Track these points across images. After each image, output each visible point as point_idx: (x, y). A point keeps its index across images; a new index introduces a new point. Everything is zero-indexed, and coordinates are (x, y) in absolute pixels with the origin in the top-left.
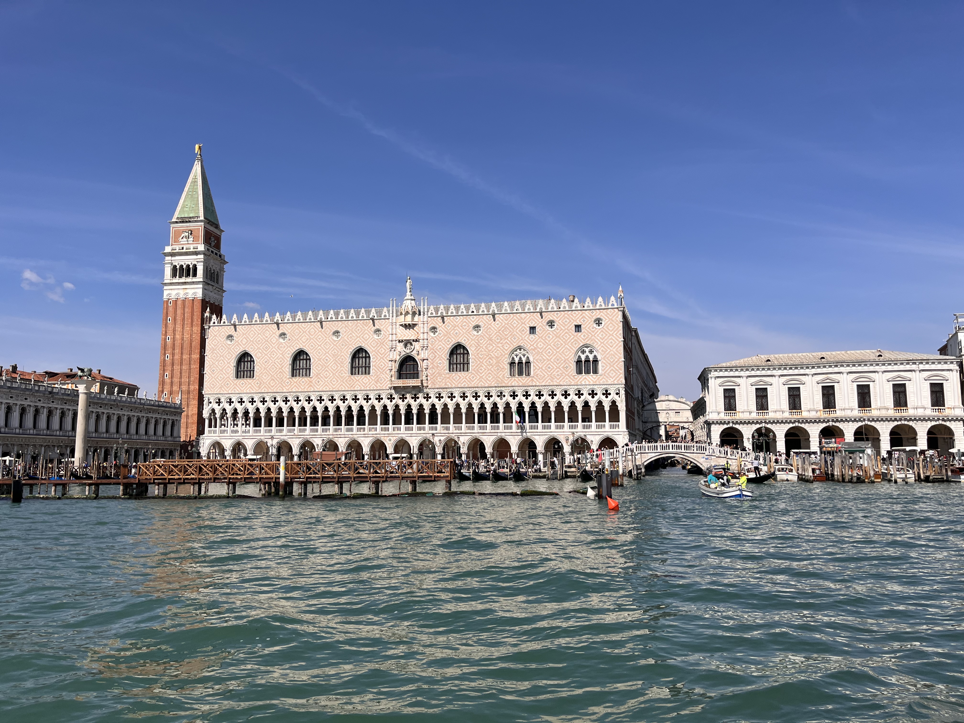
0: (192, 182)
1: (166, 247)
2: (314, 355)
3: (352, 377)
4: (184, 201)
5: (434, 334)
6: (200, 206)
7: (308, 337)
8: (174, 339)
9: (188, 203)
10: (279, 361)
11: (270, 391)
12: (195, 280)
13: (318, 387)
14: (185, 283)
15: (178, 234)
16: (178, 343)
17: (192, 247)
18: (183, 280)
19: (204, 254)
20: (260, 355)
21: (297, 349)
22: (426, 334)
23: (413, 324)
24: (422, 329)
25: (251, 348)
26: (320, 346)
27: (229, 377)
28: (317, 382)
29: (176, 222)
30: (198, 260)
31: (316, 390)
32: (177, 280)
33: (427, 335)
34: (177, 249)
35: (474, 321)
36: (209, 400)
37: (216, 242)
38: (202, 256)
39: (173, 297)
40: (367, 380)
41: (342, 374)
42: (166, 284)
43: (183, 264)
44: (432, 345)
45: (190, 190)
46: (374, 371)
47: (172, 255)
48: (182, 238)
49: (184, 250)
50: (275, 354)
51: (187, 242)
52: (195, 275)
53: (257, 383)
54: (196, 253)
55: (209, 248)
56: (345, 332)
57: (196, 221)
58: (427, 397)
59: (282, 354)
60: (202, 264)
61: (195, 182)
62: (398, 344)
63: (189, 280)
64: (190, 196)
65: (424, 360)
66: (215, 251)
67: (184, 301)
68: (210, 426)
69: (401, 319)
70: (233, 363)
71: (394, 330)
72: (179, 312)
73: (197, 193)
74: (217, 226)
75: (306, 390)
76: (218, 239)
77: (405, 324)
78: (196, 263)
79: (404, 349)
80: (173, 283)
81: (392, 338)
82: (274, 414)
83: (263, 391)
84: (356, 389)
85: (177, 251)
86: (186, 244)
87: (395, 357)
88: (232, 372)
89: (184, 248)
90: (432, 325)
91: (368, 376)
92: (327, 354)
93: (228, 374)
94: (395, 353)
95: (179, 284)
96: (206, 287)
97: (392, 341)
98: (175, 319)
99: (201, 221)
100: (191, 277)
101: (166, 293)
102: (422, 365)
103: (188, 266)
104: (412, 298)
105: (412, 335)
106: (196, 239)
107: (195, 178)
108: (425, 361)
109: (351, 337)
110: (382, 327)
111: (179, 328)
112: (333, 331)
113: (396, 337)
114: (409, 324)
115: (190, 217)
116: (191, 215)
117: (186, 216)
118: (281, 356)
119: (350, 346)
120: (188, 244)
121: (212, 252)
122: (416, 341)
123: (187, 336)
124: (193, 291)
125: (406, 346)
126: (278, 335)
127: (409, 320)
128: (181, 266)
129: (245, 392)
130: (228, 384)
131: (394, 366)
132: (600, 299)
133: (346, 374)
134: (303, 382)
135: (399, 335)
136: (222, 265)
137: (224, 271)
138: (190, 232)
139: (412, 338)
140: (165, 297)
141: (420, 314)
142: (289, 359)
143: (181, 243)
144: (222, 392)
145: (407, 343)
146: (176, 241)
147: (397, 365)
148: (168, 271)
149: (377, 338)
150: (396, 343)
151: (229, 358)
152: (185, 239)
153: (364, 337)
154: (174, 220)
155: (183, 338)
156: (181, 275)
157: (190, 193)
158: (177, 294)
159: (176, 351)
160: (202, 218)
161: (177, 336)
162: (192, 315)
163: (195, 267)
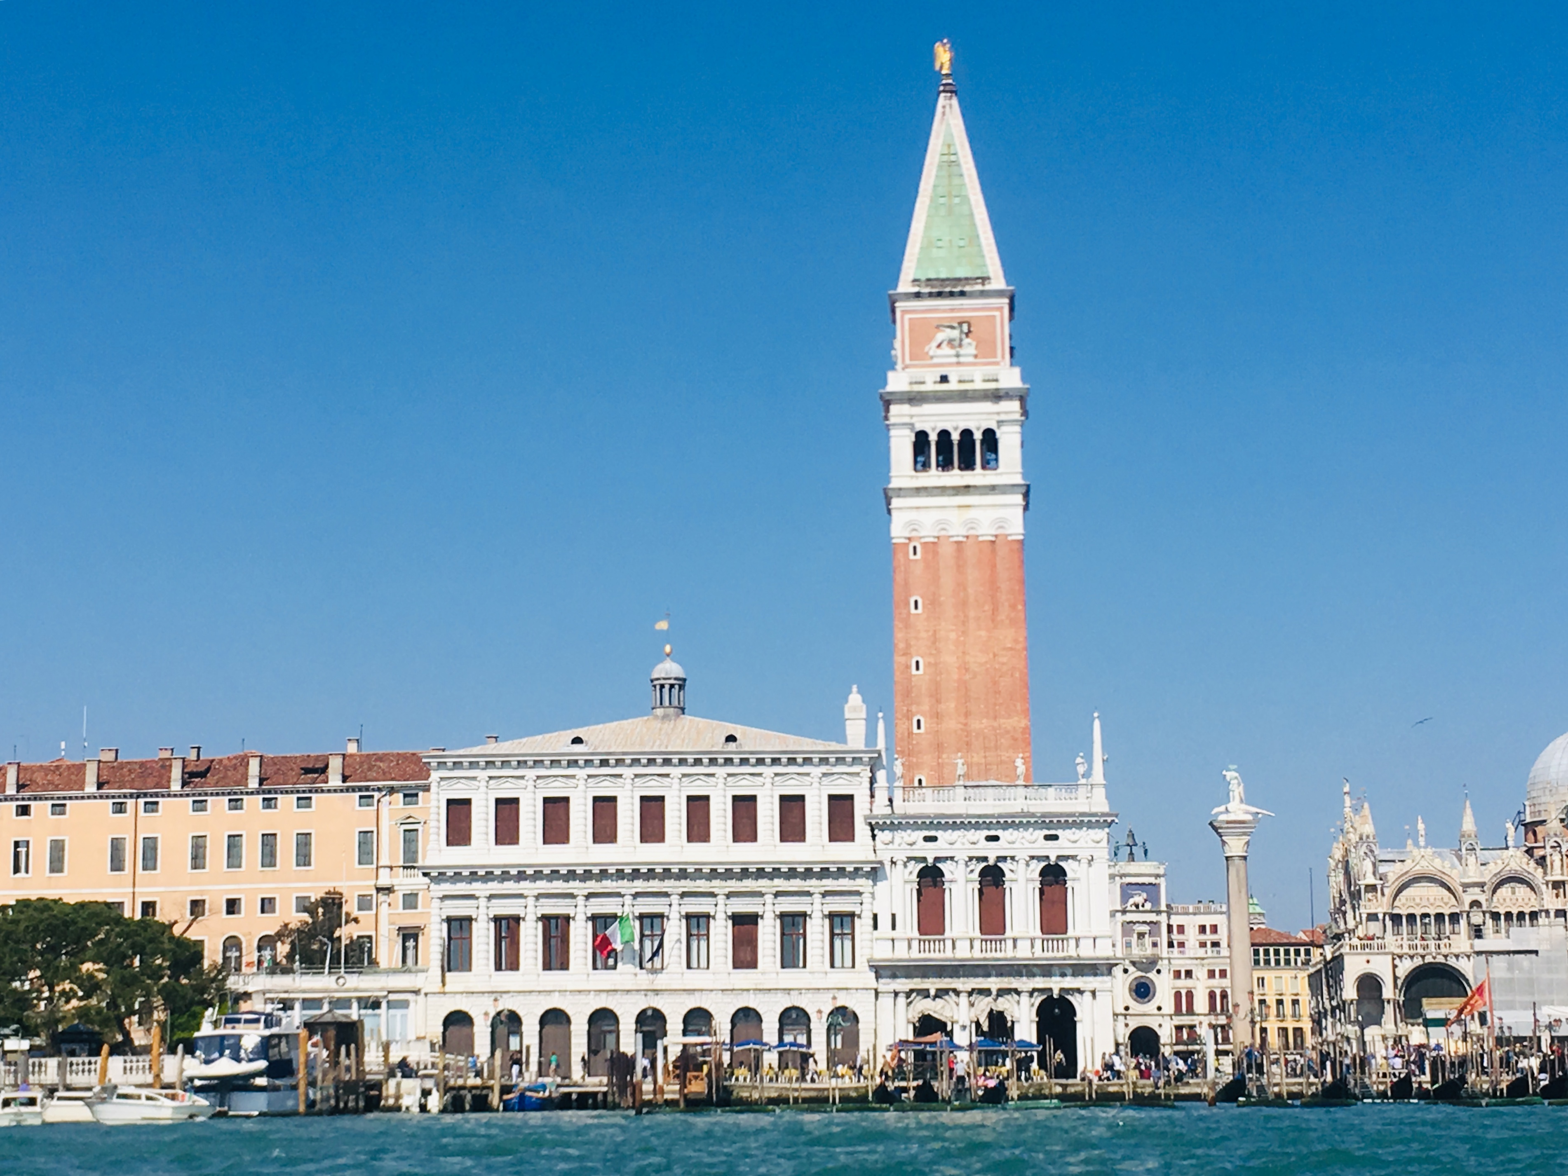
0: (940, 167)
1: (891, 375)
4: (928, 227)
6: (983, 241)
8: (936, 667)
9: (940, 231)
12: (992, 479)
14: (967, 487)
15: (922, 332)
16: (951, 679)
17: (977, 373)
18: (955, 479)
19: (1020, 397)
30: (1003, 417)
34: (927, 381)
38: (1015, 405)
39: (928, 532)
43: (948, 427)
45: (941, 191)
47: (914, 399)
48: (939, 346)
49: (953, 385)
51: (954, 360)
52: (992, 464)
54: (997, 396)
57: (983, 294)
60: (1017, 429)
61: (951, 164)
63: (973, 479)
64: (943, 212)
67: (963, 544)
72: (948, 580)
73: (966, 199)
78: (993, 425)
80: (924, 488)
85: (928, 386)
86: (954, 365)
89: (951, 380)
95: (943, 490)
98: (933, 606)
99: (999, 293)
100: (979, 470)
101: (898, 520)
103: (967, 434)
106: (985, 351)
107: (949, 150)
111: (948, 634)
115: (959, 280)
116: (960, 273)
117: (945, 275)
120: (959, 364)
128: (944, 435)
138: (965, 328)
140: (897, 532)
143: (935, 361)
146: (918, 355)
148: (900, 447)
152: (946, 350)
154: (904, 286)
155: (965, 668)
156: (945, 464)
157: (942, 200)
158: (939, 522)
159: (950, 706)
160: (998, 282)
161: (949, 657)
162: (993, 582)
163: (991, 438)
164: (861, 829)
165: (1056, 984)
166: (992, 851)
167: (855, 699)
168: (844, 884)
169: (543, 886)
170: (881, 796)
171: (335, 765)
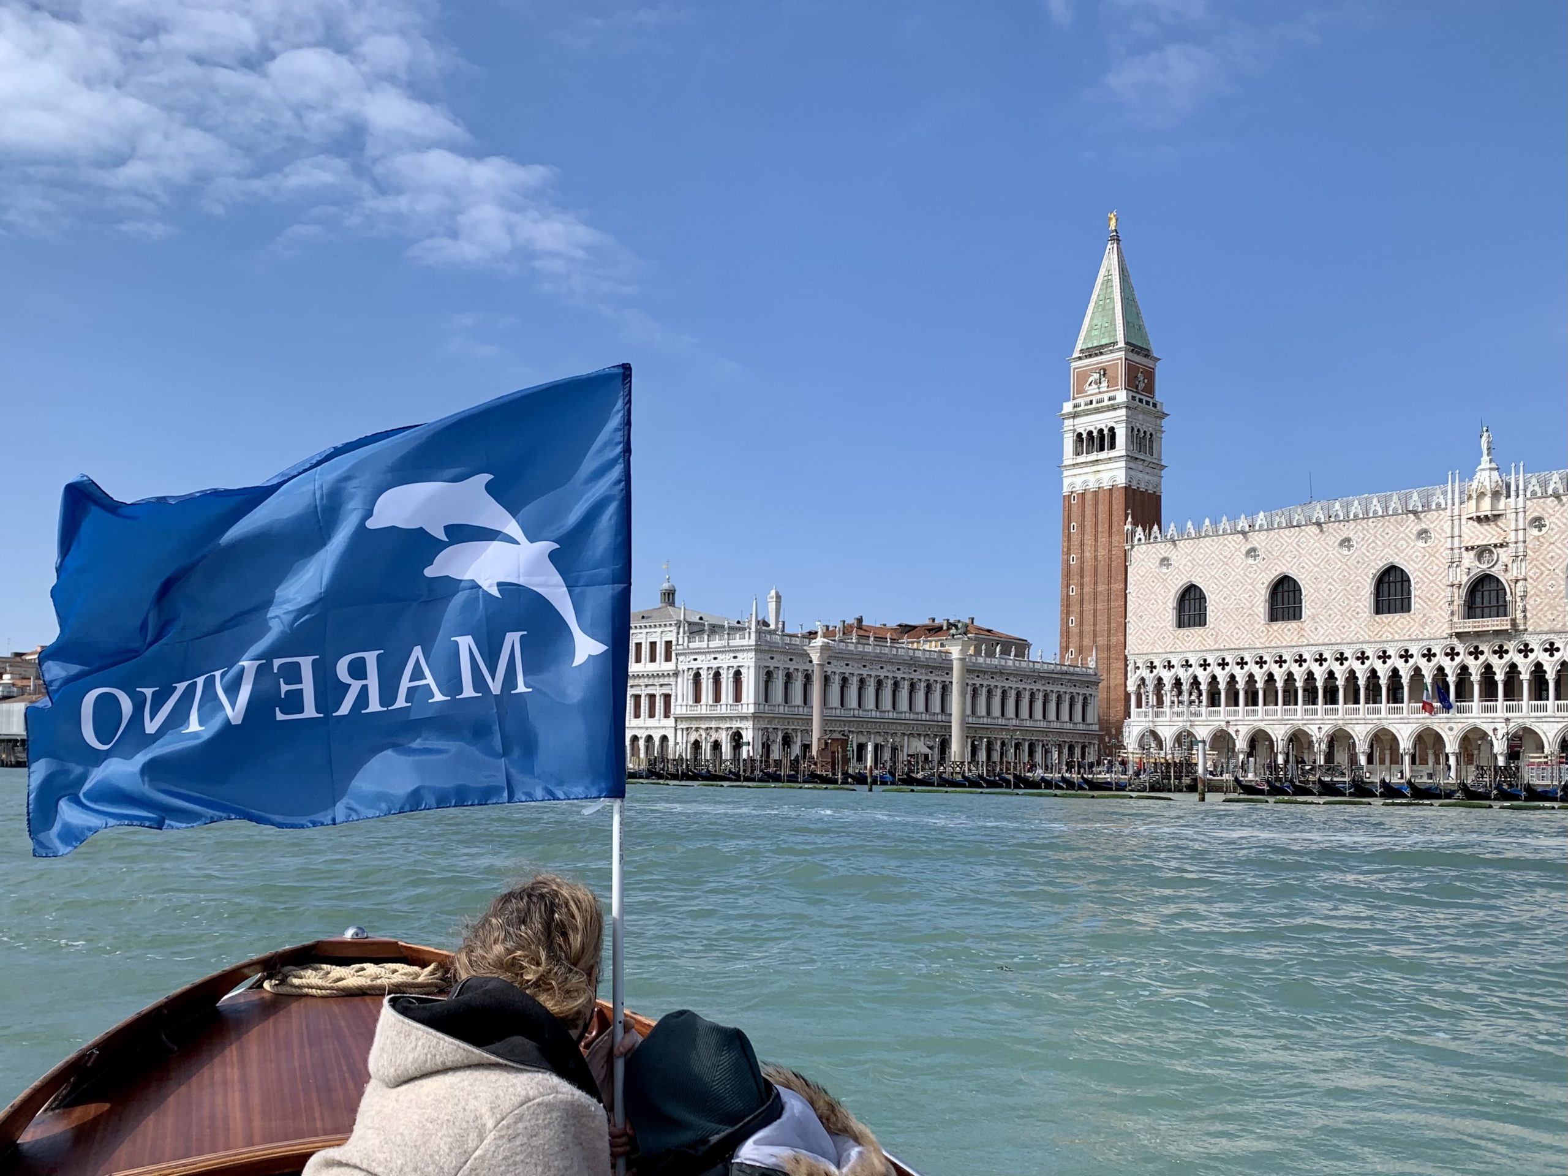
0: (1103, 283)
1: (1065, 404)
2: (1307, 583)
3: (1377, 617)
4: (1091, 319)
5: (1540, 530)
6: (1117, 322)
7: (1295, 552)
8: (1082, 559)
9: (1098, 319)
10: (1247, 596)
11: (1233, 646)
12: (1113, 454)
13: (1316, 638)
14: (1097, 462)
15: (1083, 377)
16: (1089, 565)
17: (1106, 396)
18: (1093, 457)
19: (1127, 407)
20: (1215, 587)
21: (1277, 573)
22: (1521, 533)
23: (1495, 516)
24: (1513, 522)
25: (1201, 577)
26: (1318, 566)
27: (1165, 627)
28: (1313, 629)
29: (1080, 358)
30: (1117, 419)
31: (1312, 642)
32: (1082, 459)
33: (1525, 534)
34: (1083, 404)
36: (1135, 663)
37: (1146, 381)
38: (1123, 412)
39: (1079, 486)
40: (1406, 623)
41: (1358, 613)
42: (1067, 467)
43: (1092, 428)
44: (1534, 553)
45: (1101, 297)
46: (1417, 606)
47: (1075, 416)
48: (1090, 385)
49: (1094, 405)
50: (1240, 585)
51: (1097, 391)
52: (1112, 446)
53: (1212, 635)
54: (1114, 408)
55: (1134, 394)
56: (1363, 539)
57: (1111, 352)
58: (1525, 651)
59: (1251, 584)
60: (1124, 425)
61: (1108, 282)
62: (1465, 554)
63: (1103, 455)
64: (1100, 308)
65: (1517, 581)
66: (1145, 399)
67: (1096, 493)
68: (1139, 705)
69: (1471, 508)
70: (1171, 603)
71: (1456, 530)
72: (1089, 512)
73: (1112, 299)
74: (1147, 354)
75: (1293, 644)
76: (1150, 375)
77: (1478, 517)
78: (1114, 425)
79: (1477, 563)
80: (1077, 464)
81: (1453, 544)
82: (1241, 685)
83: (1222, 647)
84: (1384, 638)
85: (1082, 407)
86: (1096, 394)
87: (1459, 579)
88: (1171, 617)
89: (1094, 402)
90: (1536, 514)
91: (1405, 615)
92: (1330, 580)
93: (1164, 620)
94: (1458, 569)
95: (1087, 464)
96: (1132, 465)
97: (1452, 549)
98: (1082, 526)
99: (1120, 349)
100: (1106, 451)
101: (1066, 482)
102: (1514, 593)
103: (1101, 431)
104: (1494, 465)
105: (1493, 535)
106: (1112, 383)
107: (1108, 274)
108: (1520, 584)
109: (1373, 548)
110: (1432, 526)
111: (1089, 541)
112: (1341, 539)
113: (1461, 542)
114: (1486, 517)
115: (1102, 346)
116: (1103, 342)
117: (1095, 345)
118: (1250, 587)
119: (1373, 564)
120: (1100, 393)
121: (1141, 400)
122: (1502, 546)
123: (1102, 553)
124: (1111, 474)
125: (1479, 557)
126: (1244, 552)
127: (1486, 507)
128: (1090, 433)
129: (1192, 649)
130: (1164, 638)
131: (1456, 596)
133: (1365, 613)
134: (1289, 630)
135: (1465, 537)
136: (1158, 421)
137: (1163, 432)
138: (1102, 372)
139: (1493, 541)
140: (1066, 489)
141: (1508, 496)
142: (1263, 592)
143: (1089, 393)
144: (1155, 651)
145: (1482, 552)
146: (1080, 391)
147: (1463, 592)
148: (1069, 444)
149: (1424, 545)
150: (1460, 553)
151: (1164, 595)
152: (1094, 386)
153: (1398, 546)
154: (1076, 355)
155: (1096, 557)
157: (1101, 303)
158: (1085, 482)
159: (1087, 579)
160: (1122, 344)
161: (1087, 554)
162: (1111, 515)
163: (1112, 430)
164: (674, 655)
165: (737, 725)
166: (716, 665)
168: (669, 680)
170: (680, 642)
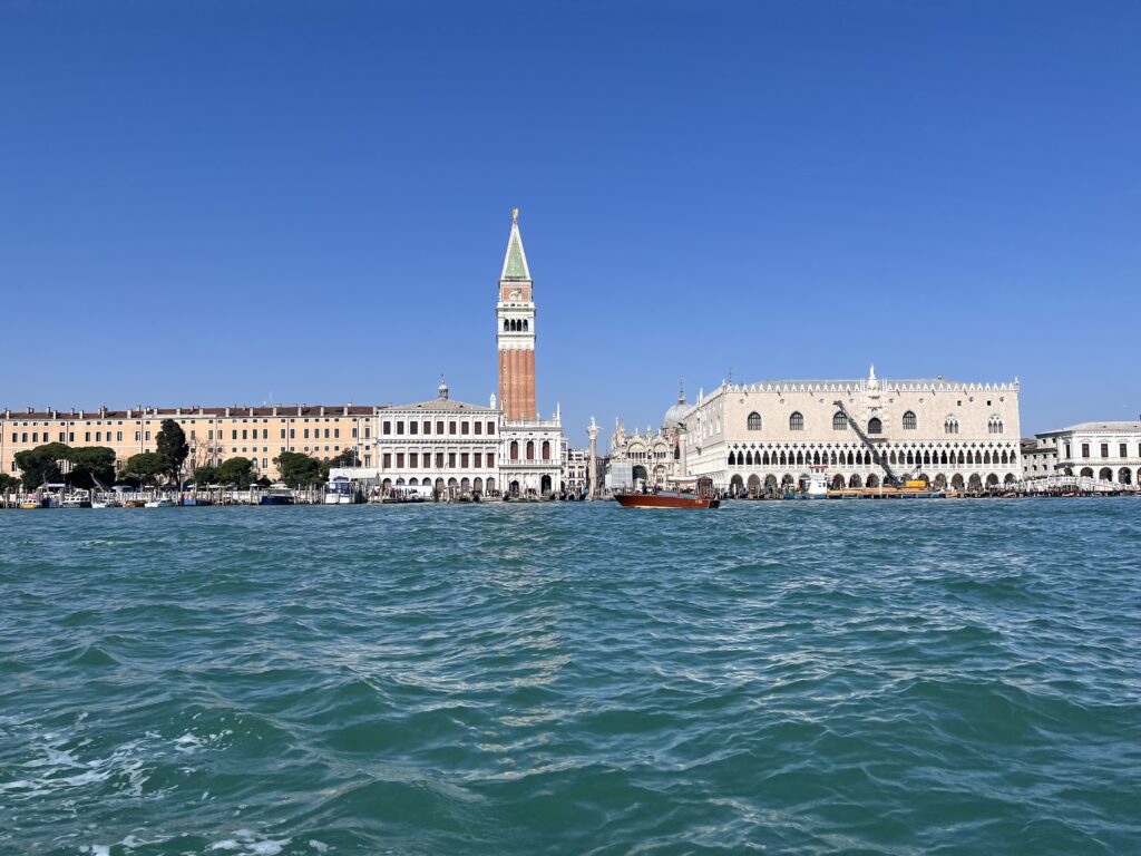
0: (513, 244)
1: (498, 303)
2: (805, 415)
3: (835, 431)
4: (509, 261)
5: (893, 404)
6: (525, 266)
7: (802, 403)
8: (511, 385)
9: (513, 263)
10: (781, 419)
11: (774, 439)
12: (526, 333)
13: (810, 438)
14: (519, 336)
15: (507, 292)
16: (514, 388)
17: (523, 304)
18: (516, 333)
19: (533, 311)
20: (766, 414)
21: (793, 410)
23: (878, 397)
24: (884, 400)
25: (759, 409)
27: (743, 429)
28: (808, 433)
29: (505, 281)
30: (529, 316)
32: (510, 333)
33: (887, 404)
34: (509, 305)
35: (919, 396)
38: (532, 313)
39: (508, 347)
41: (828, 429)
42: (501, 336)
43: (515, 318)
44: (891, 411)
45: (513, 251)
47: (506, 310)
48: (512, 295)
49: (516, 307)
50: (777, 414)
51: (517, 299)
52: (526, 329)
54: (527, 310)
57: (523, 281)
58: (888, 446)
59: (782, 414)
60: (532, 319)
61: (515, 244)
62: (867, 409)
63: (521, 333)
64: (513, 257)
67: (518, 352)
69: (869, 393)
70: (745, 419)
71: (864, 400)
72: (514, 361)
73: (519, 253)
75: (801, 440)
77: (872, 396)
78: (527, 319)
79: (872, 413)
80: (507, 335)
83: (769, 439)
84: (837, 439)
86: (516, 301)
87: (867, 418)
88: (745, 425)
89: (515, 305)
90: (891, 397)
92: (816, 415)
93: (742, 427)
94: (867, 415)
95: (512, 336)
97: (863, 407)
98: (510, 368)
99: (528, 281)
100: (522, 331)
101: (500, 344)
102: (884, 425)
103: (519, 321)
104: (876, 378)
105: (877, 404)
106: (525, 297)
107: (515, 240)
108: (887, 422)
111: (514, 376)
112: (819, 399)
113: (865, 405)
114: (875, 396)
115: (518, 277)
116: (518, 275)
117: (513, 276)
119: (832, 410)
120: (518, 301)
122: (880, 408)
123: (522, 383)
124: (525, 343)
125: (873, 411)
126: (779, 401)
127: (876, 393)
128: (513, 321)
129: (755, 440)
130: (742, 434)
131: (865, 425)
132: (1003, 385)
134: (799, 433)
135: (868, 404)
138: (518, 290)
140: (500, 347)
141: (882, 390)
142: (787, 417)
143: (511, 299)
144: (738, 440)
145: (875, 409)
146: (506, 297)
147: (867, 423)
148: (501, 323)
151: (742, 415)
152: (515, 297)
154: (503, 278)
155: (518, 385)
156: (513, 329)
157: (513, 254)
158: (512, 345)
159: (514, 395)
160: (529, 278)
161: (514, 383)
162: (526, 363)
163: (526, 322)
164: (496, 431)
165: (546, 472)
166: (530, 438)
167: (493, 396)
168: (492, 445)
169: (411, 445)
170: (502, 423)
171: (346, 410)
